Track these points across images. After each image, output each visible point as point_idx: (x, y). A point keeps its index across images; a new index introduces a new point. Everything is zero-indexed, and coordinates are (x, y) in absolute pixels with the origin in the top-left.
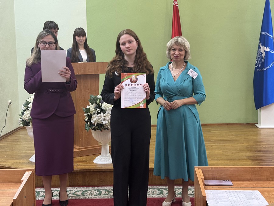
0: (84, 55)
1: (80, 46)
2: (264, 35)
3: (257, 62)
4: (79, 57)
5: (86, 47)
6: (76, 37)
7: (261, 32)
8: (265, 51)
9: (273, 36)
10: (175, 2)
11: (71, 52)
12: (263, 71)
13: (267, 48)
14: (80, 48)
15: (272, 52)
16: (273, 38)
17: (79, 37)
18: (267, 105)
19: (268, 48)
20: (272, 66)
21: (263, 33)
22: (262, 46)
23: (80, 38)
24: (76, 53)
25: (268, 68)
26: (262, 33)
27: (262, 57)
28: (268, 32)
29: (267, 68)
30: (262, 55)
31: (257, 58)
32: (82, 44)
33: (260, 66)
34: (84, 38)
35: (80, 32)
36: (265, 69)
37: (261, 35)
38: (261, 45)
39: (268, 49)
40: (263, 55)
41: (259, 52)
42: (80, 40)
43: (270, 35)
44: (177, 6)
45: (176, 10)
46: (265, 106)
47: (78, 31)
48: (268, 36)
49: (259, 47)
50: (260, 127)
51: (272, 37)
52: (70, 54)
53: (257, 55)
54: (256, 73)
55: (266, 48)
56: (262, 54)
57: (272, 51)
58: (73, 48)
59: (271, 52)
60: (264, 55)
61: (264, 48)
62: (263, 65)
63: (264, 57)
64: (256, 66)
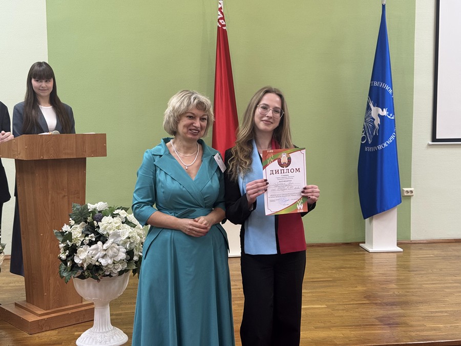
0: (49, 116)
1: (41, 100)
2: (378, 87)
3: (365, 134)
4: (39, 121)
5: (54, 100)
6: (33, 81)
7: (371, 81)
8: (379, 115)
9: (392, 89)
10: (221, 21)
11: (21, 111)
12: (376, 152)
13: (383, 111)
14: (42, 103)
15: (392, 117)
16: (392, 93)
17: (37, 81)
18: (384, 211)
19: (384, 109)
20: (391, 141)
21: (376, 84)
22: (374, 106)
23: (40, 84)
24: (33, 112)
25: (385, 145)
26: (373, 83)
27: (374, 126)
28: (384, 81)
29: (383, 146)
30: (373, 122)
31: (364, 128)
32: (46, 96)
33: (370, 142)
34: (51, 84)
35: (40, 71)
36: (380, 147)
37: (371, 88)
38: (371, 105)
39: (384, 113)
40: (375, 122)
41: (368, 116)
42: (41, 88)
43: (387, 88)
44: (224, 28)
45: (222, 35)
46: (380, 212)
47: (37, 68)
48: (384, 90)
49: (369, 108)
50: (371, 250)
51: (390, 91)
52: (20, 114)
53: (365, 122)
54: (363, 153)
55: (380, 110)
56: (374, 120)
57: (391, 115)
58: (27, 103)
59: (389, 117)
60: (377, 122)
61: (377, 111)
62: (377, 140)
63: (377, 126)
64: (362, 140)
